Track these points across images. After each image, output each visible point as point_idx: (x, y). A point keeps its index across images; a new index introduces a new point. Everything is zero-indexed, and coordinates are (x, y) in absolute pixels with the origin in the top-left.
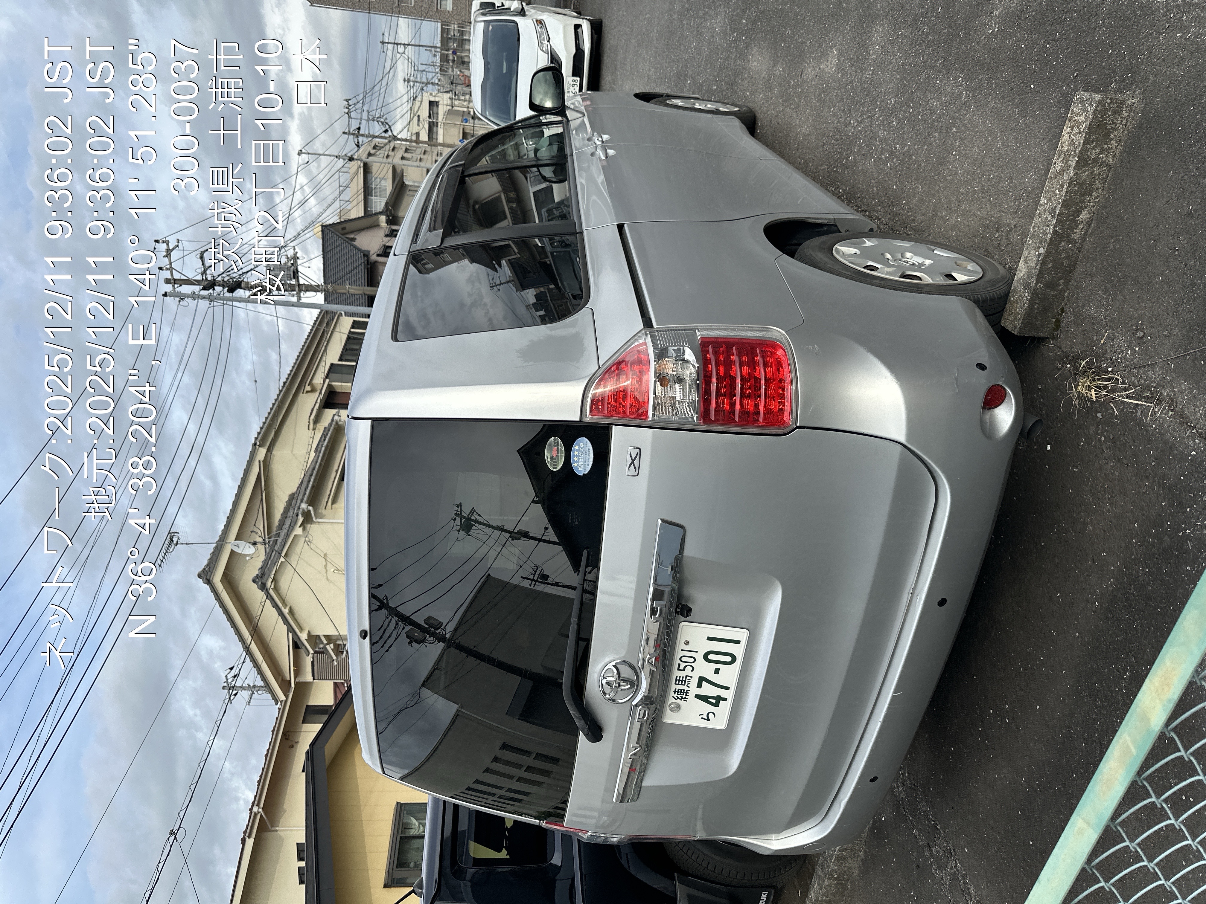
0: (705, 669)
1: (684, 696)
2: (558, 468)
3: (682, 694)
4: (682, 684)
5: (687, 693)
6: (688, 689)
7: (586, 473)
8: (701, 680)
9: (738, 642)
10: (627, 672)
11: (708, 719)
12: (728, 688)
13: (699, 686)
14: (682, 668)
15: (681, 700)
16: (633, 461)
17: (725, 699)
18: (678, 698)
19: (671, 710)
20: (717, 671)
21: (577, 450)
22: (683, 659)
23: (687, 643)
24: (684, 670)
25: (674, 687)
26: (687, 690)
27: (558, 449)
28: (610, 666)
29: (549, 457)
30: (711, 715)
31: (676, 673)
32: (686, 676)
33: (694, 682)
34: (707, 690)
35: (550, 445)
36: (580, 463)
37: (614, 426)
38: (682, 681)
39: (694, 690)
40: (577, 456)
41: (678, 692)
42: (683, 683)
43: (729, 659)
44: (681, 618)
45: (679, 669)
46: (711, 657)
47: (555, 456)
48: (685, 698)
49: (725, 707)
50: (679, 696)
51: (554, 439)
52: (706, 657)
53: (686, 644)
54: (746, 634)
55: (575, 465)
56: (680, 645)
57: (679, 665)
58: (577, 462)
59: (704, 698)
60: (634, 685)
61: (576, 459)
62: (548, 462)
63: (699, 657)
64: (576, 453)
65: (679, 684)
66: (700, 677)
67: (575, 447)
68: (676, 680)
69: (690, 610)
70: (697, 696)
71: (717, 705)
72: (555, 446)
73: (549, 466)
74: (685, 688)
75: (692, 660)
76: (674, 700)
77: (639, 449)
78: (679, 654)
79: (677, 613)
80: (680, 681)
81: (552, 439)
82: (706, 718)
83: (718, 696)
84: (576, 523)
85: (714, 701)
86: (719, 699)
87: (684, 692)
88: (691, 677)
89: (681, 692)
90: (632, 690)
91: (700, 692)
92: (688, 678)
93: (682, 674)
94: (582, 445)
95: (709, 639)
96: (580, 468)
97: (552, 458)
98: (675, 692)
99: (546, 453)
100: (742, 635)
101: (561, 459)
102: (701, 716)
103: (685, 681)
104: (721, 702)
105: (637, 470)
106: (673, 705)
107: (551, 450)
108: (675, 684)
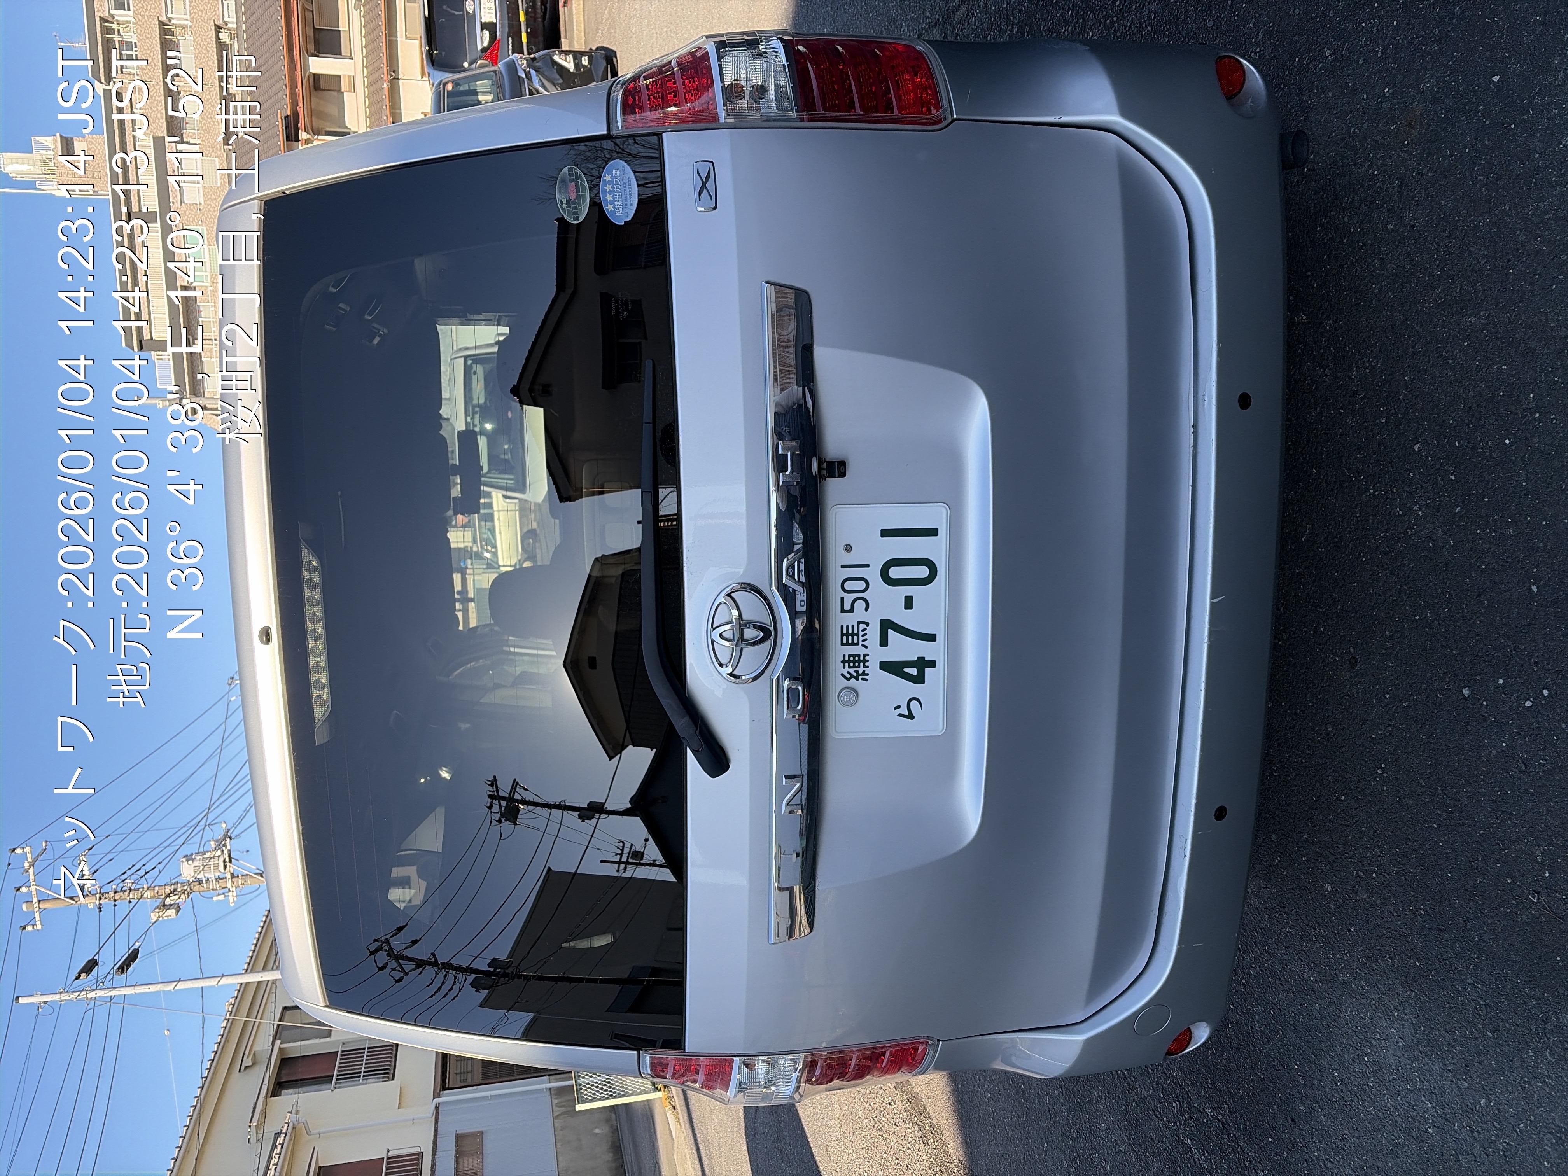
0: (887, 601)
1: (861, 670)
2: (582, 218)
3: (857, 666)
4: (853, 644)
5: (864, 661)
6: (865, 651)
7: (629, 219)
8: (886, 625)
9: (933, 532)
11: (911, 716)
12: (932, 638)
13: (884, 642)
14: (847, 607)
15: (857, 678)
16: (704, 186)
17: (932, 664)
18: (852, 676)
19: (842, 708)
20: (909, 603)
21: (610, 182)
22: (849, 586)
23: (848, 548)
24: (852, 610)
25: (840, 651)
26: (865, 655)
27: (577, 184)
28: (721, 599)
29: (564, 201)
30: (914, 704)
31: (840, 620)
32: (859, 623)
33: (874, 633)
34: (898, 648)
35: (563, 181)
36: (618, 204)
37: (665, 135)
38: (853, 635)
39: (877, 654)
40: (610, 192)
42: (855, 641)
43: (923, 572)
45: (843, 611)
46: (895, 573)
47: (573, 198)
48: (864, 673)
49: (935, 682)
50: (852, 671)
51: (569, 170)
52: (885, 575)
53: (846, 552)
54: (944, 511)
55: (610, 207)
56: (837, 555)
57: (842, 599)
58: (612, 203)
59: (893, 668)
60: (770, 633)
61: (609, 197)
62: (564, 209)
63: (874, 574)
64: (608, 188)
65: (847, 644)
66: (882, 622)
67: (606, 178)
68: (842, 635)
69: (843, 464)
70: (886, 666)
71: (919, 679)
72: (571, 181)
73: (566, 217)
74: (858, 650)
75: (861, 585)
76: (844, 684)
77: (712, 162)
78: (837, 575)
80: (849, 636)
81: (566, 170)
82: (906, 713)
83: (918, 658)
84: (625, 314)
85: (913, 671)
86: (923, 664)
87: (859, 661)
88: (867, 624)
89: (854, 661)
91: (889, 655)
92: (862, 626)
93: (849, 620)
94: (616, 173)
95: (886, 533)
96: (619, 212)
97: (569, 202)
98: (844, 662)
99: (557, 195)
100: (938, 515)
101: (584, 201)
102: (898, 711)
103: (858, 635)
104: (926, 669)
105: (714, 197)
106: (844, 695)
107: (565, 188)
108: (842, 644)
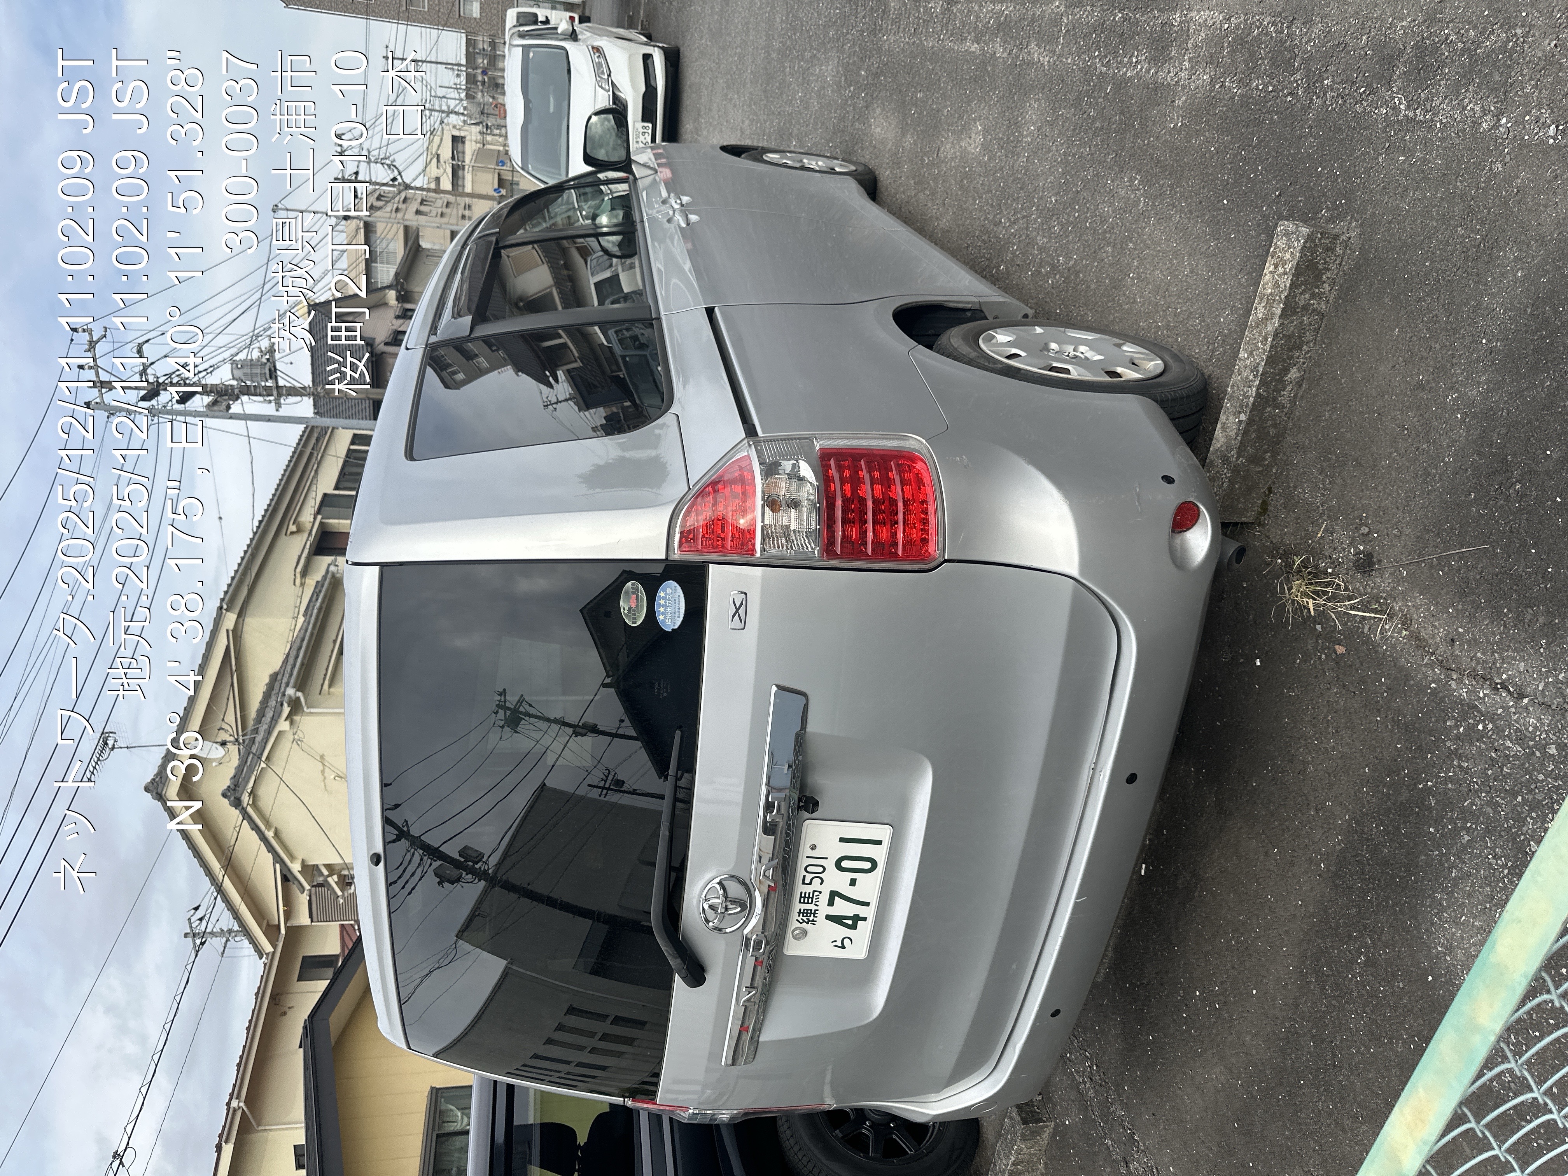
0: (837, 881)
1: (811, 919)
2: (639, 623)
3: (809, 916)
4: (808, 903)
5: (815, 913)
6: (816, 908)
7: (676, 627)
8: (834, 894)
9: (879, 842)
10: (735, 890)
11: (843, 947)
12: (867, 904)
13: (831, 903)
14: (807, 881)
15: (807, 923)
16: (737, 610)
17: (864, 919)
18: (804, 921)
19: (795, 938)
20: (853, 882)
21: (663, 598)
22: (809, 869)
23: (813, 847)
24: (810, 883)
25: (797, 906)
26: (816, 910)
27: (637, 597)
28: (714, 883)
29: (626, 608)
30: (846, 941)
31: (801, 889)
32: (814, 892)
33: (824, 898)
34: (842, 908)
35: (627, 593)
36: (668, 615)
37: (711, 565)
38: (809, 898)
39: (824, 909)
40: (663, 606)
41: (803, 913)
42: (810, 901)
43: (867, 865)
44: (806, 815)
45: (804, 883)
46: (845, 864)
47: (633, 606)
48: (813, 920)
49: (865, 929)
50: (804, 918)
51: (632, 584)
52: (838, 865)
53: (812, 849)
54: (889, 831)
55: (662, 617)
56: (805, 850)
57: (804, 877)
58: (663, 614)
59: (836, 919)
60: (746, 906)
61: (662, 610)
62: (625, 614)
63: (830, 865)
64: (662, 602)
65: (804, 903)
66: (832, 892)
67: (661, 594)
68: (801, 897)
69: (816, 804)
70: (829, 917)
71: (854, 927)
72: (633, 593)
73: (627, 621)
74: (812, 907)
75: (820, 869)
76: (799, 925)
77: (745, 594)
78: (803, 862)
79: (799, 808)
80: (806, 898)
81: (629, 584)
82: (840, 945)
83: (855, 915)
84: (665, 694)
85: (850, 922)
86: (856, 919)
87: (811, 913)
88: (820, 892)
89: (807, 913)
90: (743, 914)
91: (834, 911)
92: (816, 893)
93: (808, 889)
94: (669, 591)
95: (842, 840)
96: (668, 622)
97: (629, 609)
98: (799, 913)
99: (621, 603)
100: (883, 833)
101: (642, 610)
102: (834, 944)
103: (812, 898)
104: (859, 922)
105: (743, 621)
106: (797, 932)
107: (628, 598)
108: (800, 902)
